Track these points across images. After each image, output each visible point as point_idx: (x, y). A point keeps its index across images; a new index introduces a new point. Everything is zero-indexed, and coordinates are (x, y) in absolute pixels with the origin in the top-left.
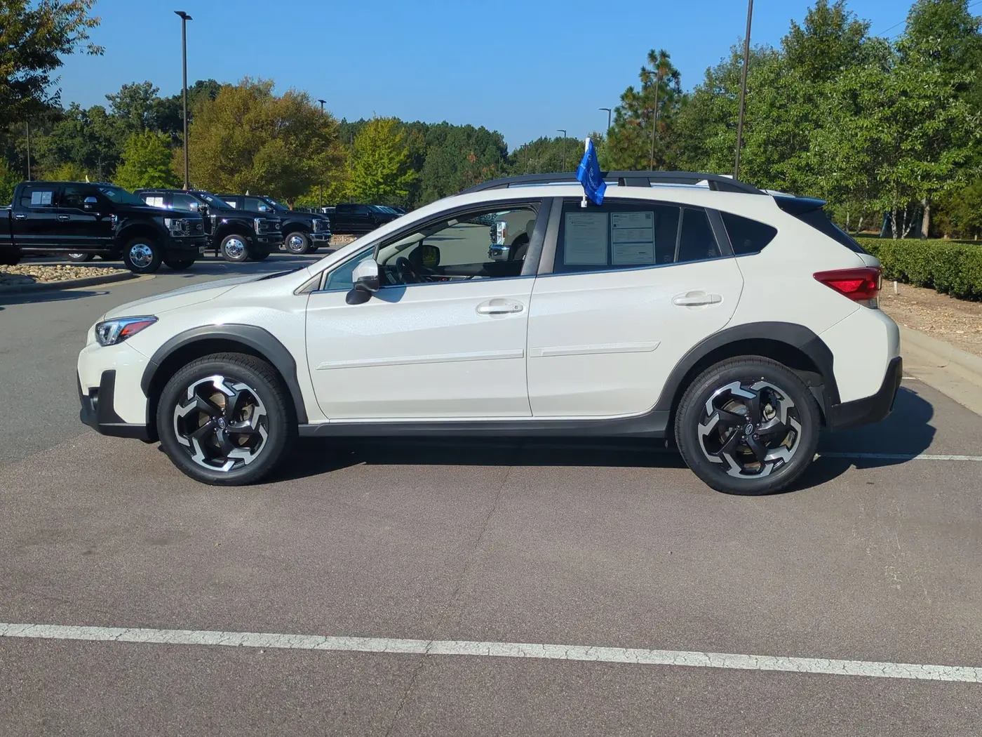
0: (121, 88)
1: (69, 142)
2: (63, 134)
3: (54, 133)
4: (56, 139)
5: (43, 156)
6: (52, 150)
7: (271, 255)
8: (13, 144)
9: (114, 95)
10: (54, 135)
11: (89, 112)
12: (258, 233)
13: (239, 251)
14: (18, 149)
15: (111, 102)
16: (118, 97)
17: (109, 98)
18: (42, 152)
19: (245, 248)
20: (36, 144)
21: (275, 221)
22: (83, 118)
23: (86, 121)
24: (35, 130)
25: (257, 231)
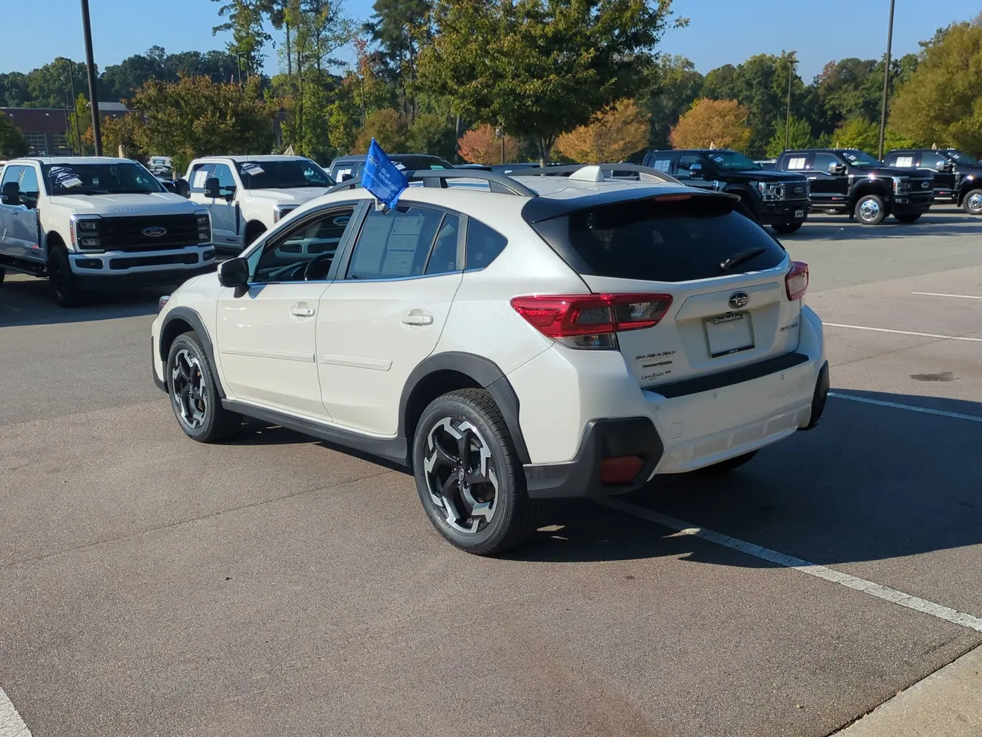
0: (935, 33)
1: (877, 94)
2: (872, 86)
3: (863, 86)
4: (864, 92)
5: (850, 111)
6: (859, 103)
7: (923, 215)
8: (824, 101)
9: (928, 41)
10: (863, 89)
11: (900, 61)
12: (896, 193)
13: (874, 213)
14: (827, 106)
15: (924, 48)
16: (931, 43)
17: (921, 44)
18: (849, 108)
19: (881, 209)
20: (845, 100)
21: (920, 179)
22: (894, 68)
23: (897, 71)
24: (846, 85)
25: (896, 189)
